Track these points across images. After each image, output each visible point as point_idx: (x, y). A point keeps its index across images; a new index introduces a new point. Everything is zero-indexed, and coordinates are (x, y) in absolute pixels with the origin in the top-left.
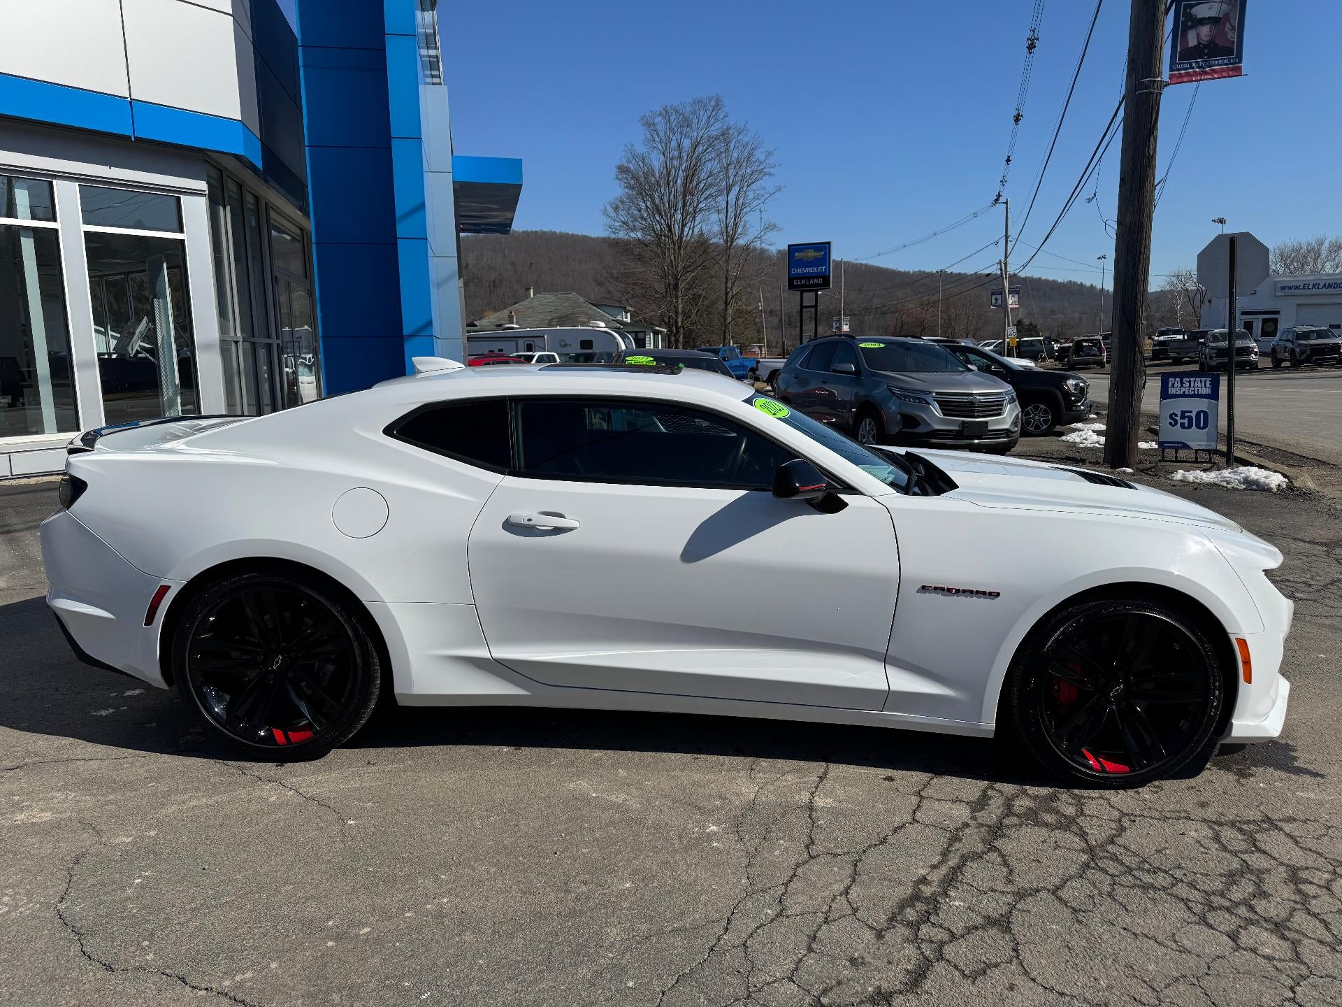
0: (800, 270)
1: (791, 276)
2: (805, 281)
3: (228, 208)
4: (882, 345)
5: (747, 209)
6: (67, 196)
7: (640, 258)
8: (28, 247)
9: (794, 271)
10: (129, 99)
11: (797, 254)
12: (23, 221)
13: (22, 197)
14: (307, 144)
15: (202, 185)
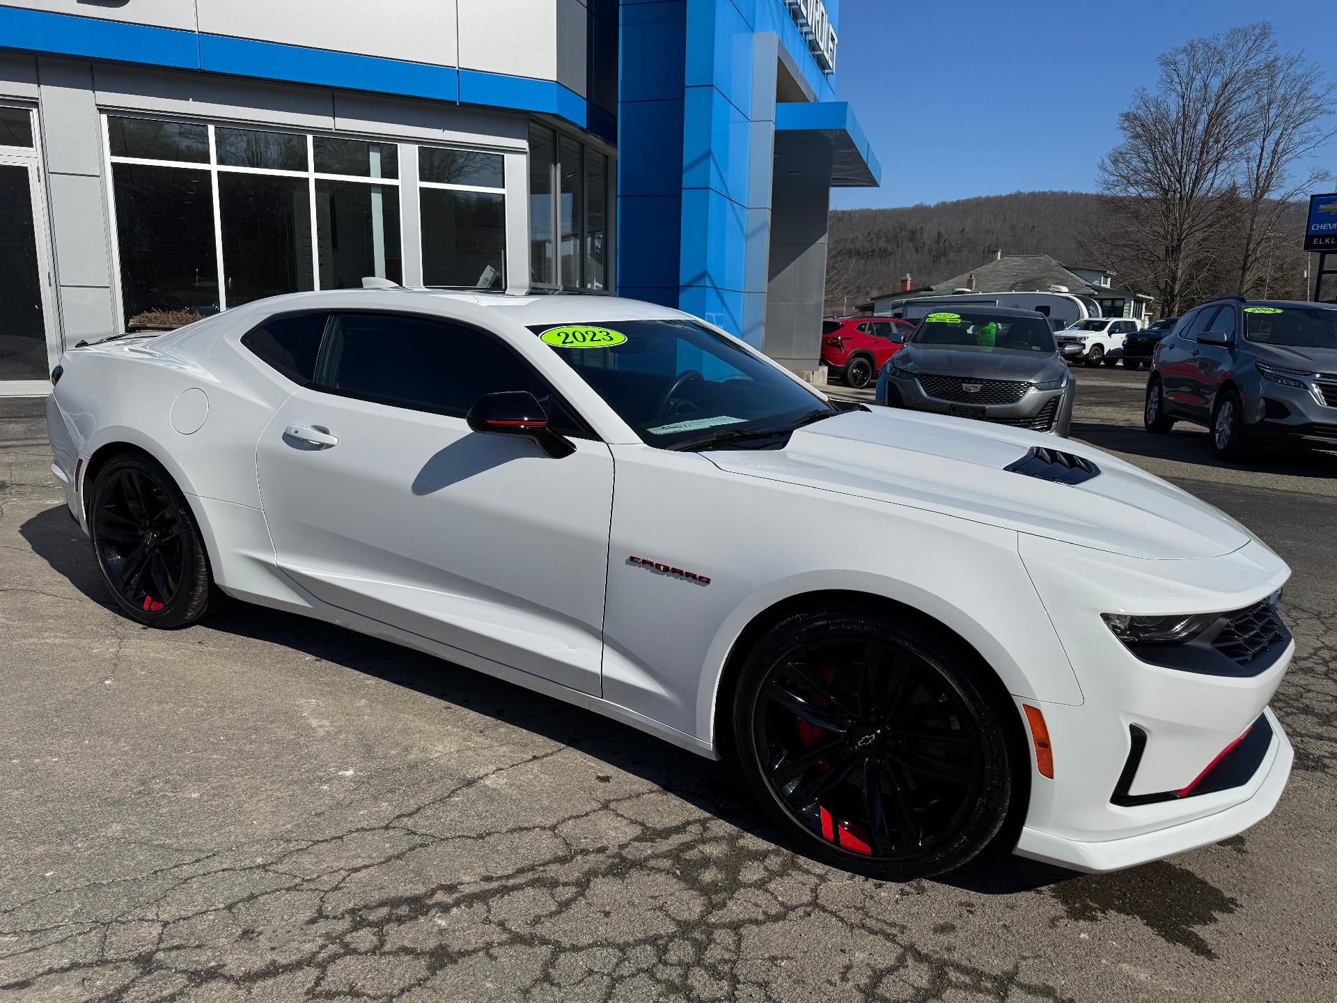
0: (1323, 227)
1: (1309, 233)
2: (1330, 241)
3: (559, 165)
4: (1279, 311)
5: (1289, 156)
6: (408, 157)
7: (1137, 215)
8: (377, 200)
9: (1315, 227)
10: (457, 68)
11: (1321, 206)
12: (375, 179)
13: (375, 159)
14: (619, 100)
15: (524, 144)
